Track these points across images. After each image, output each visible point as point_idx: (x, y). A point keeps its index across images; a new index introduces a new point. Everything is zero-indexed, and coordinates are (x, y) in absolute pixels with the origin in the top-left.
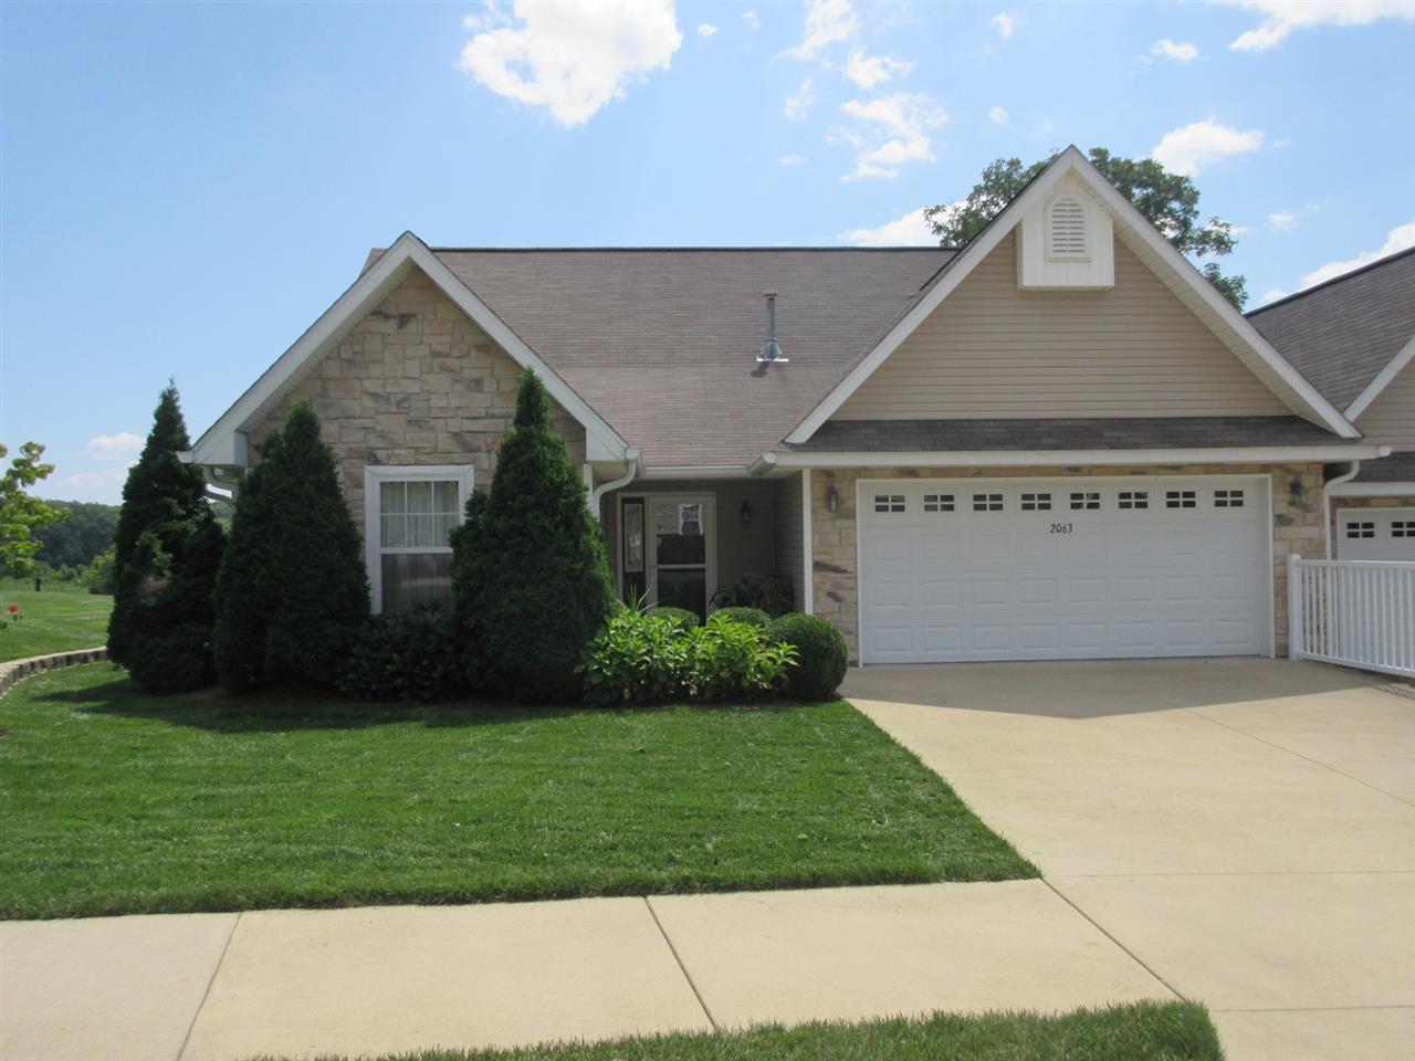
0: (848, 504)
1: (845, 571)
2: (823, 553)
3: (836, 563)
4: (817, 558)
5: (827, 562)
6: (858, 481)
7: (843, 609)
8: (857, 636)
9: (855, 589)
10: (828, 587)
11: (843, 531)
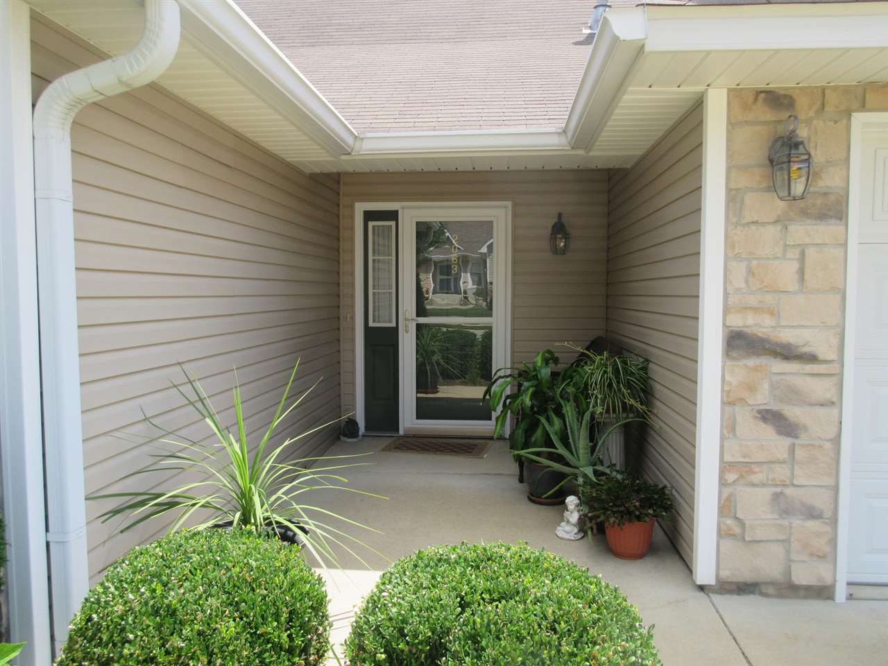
0: (829, 180)
1: (812, 358)
2: (755, 310)
3: (787, 336)
4: (737, 322)
5: (761, 332)
6: (858, 119)
7: (800, 453)
8: (834, 521)
9: (834, 403)
10: (763, 398)
11: (811, 253)
